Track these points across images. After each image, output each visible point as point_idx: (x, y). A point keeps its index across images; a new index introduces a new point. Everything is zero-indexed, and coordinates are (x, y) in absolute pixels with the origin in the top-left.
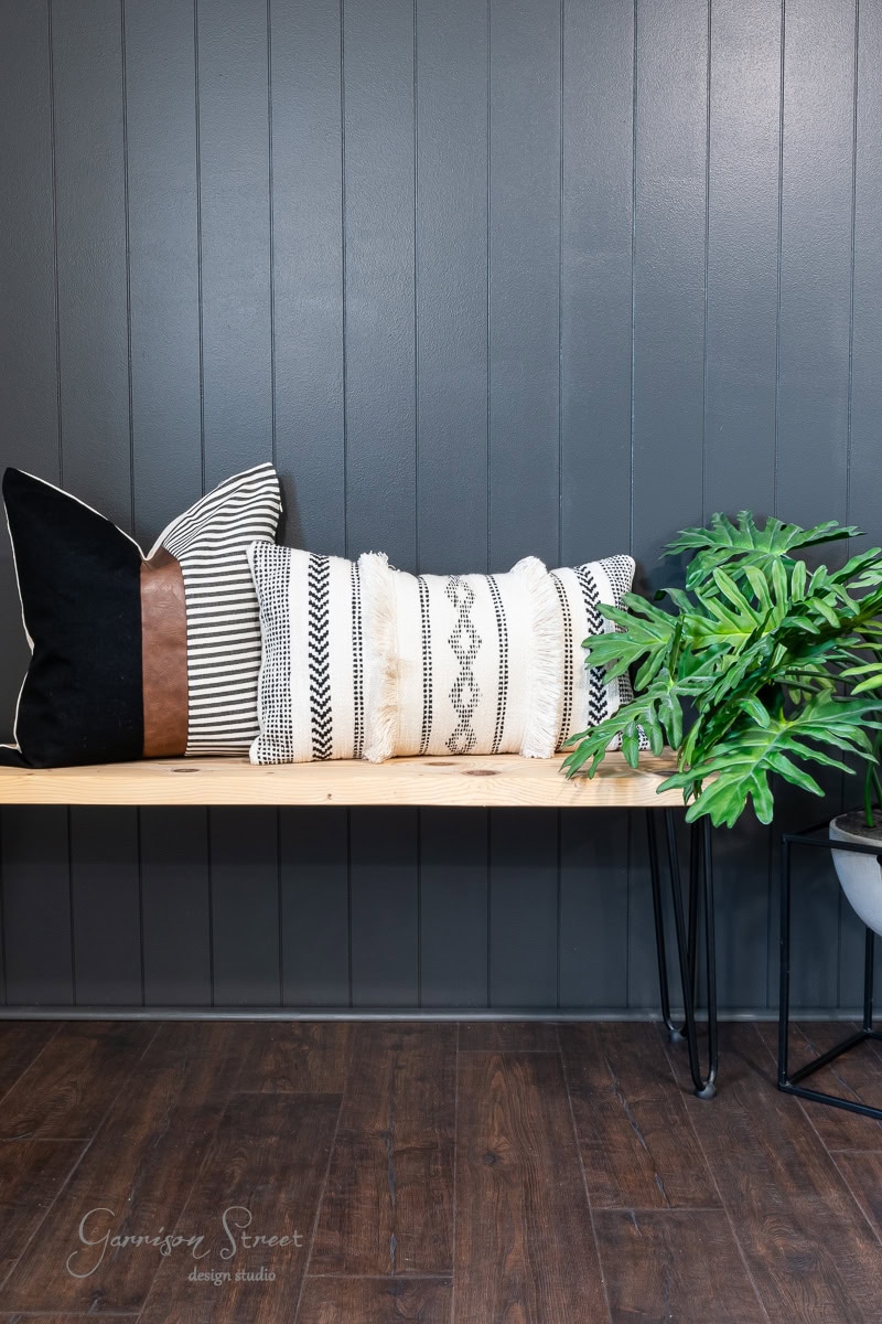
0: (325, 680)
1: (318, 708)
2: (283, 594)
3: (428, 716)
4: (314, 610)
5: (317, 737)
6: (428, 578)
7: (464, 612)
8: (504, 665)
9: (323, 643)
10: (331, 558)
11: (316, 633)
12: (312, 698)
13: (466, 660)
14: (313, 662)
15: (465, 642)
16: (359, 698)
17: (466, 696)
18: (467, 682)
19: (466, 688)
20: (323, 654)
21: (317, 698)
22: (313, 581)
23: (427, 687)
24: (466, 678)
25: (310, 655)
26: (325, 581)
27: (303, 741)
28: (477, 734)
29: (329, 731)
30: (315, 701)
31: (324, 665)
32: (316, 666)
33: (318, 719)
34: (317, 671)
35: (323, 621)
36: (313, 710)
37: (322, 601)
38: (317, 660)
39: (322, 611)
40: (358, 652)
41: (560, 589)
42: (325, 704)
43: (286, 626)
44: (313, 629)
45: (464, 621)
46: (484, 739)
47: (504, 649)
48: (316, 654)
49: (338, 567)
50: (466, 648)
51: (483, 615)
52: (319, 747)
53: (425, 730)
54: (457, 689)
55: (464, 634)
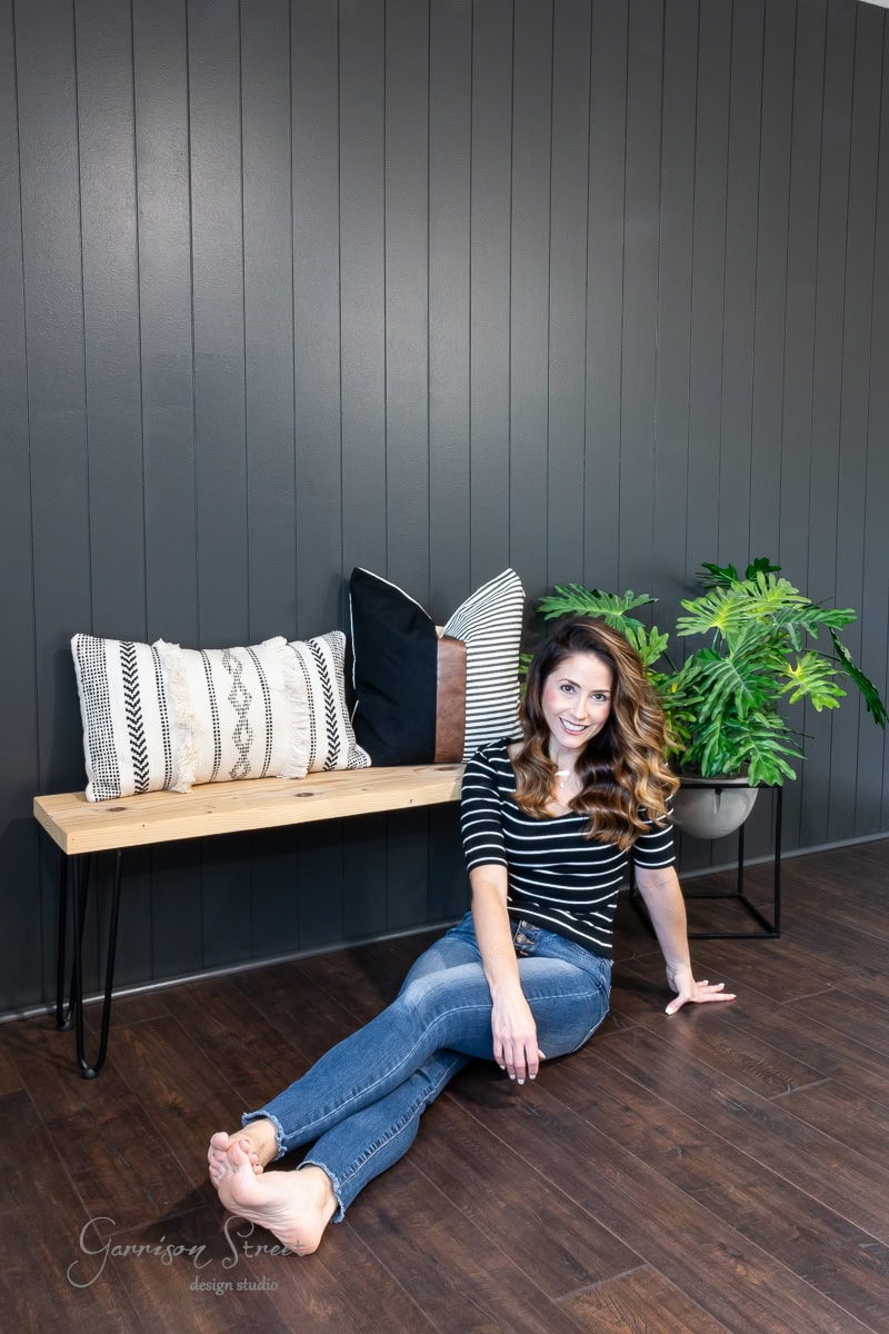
0: (141, 735)
1: (137, 756)
2: (103, 674)
3: (218, 754)
4: (127, 685)
5: (139, 779)
6: (208, 652)
7: (237, 677)
8: (269, 713)
9: (136, 708)
10: (134, 644)
11: (130, 701)
12: (132, 749)
13: (242, 711)
14: (130, 723)
15: (240, 698)
16: (167, 746)
17: (244, 737)
18: (244, 727)
19: (244, 732)
20: (137, 716)
21: (137, 749)
22: (125, 663)
23: (217, 733)
24: (243, 725)
25: (128, 718)
26: (133, 662)
27: (127, 779)
28: (252, 765)
29: (146, 773)
30: (135, 751)
31: (139, 724)
32: (133, 725)
33: (138, 764)
34: (134, 729)
35: (135, 692)
36: (133, 758)
37: (133, 677)
38: (133, 721)
39: (134, 685)
40: (163, 712)
41: (300, 657)
42: (142, 752)
43: (106, 697)
44: (128, 699)
45: (238, 684)
47: (267, 701)
48: (132, 717)
49: (141, 650)
50: (242, 703)
51: (249, 678)
52: (139, 785)
53: (216, 764)
54: (238, 732)
55: (238, 692)
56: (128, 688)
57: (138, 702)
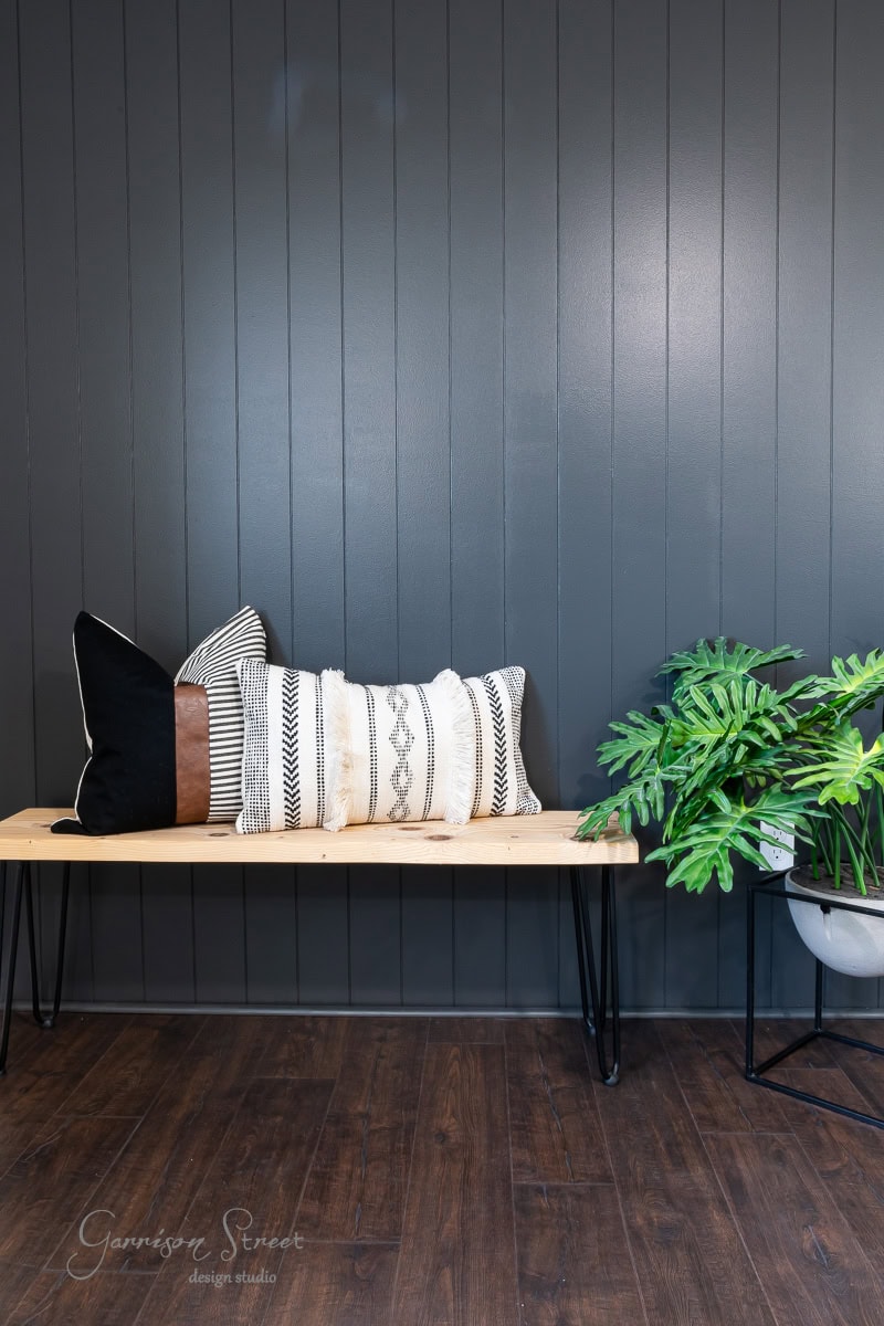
0: (295, 769)
1: (289, 790)
2: (263, 701)
3: (373, 795)
4: (286, 714)
5: (289, 811)
6: (373, 688)
7: (400, 716)
8: (431, 755)
9: (293, 740)
10: (301, 673)
11: (288, 732)
12: (285, 782)
13: (402, 753)
14: (286, 754)
15: (402, 738)
16: (321, 782)
17: (403, 779)
18: (403, 770)
19: (403, 774)
20: (294, 748)
21: (289, 782)
22: (286, 691)
23: (374, 774)
24: (402, 767)
25: (284, 749)
26: (295, 692)
27: (278, 815)
28: (411, 807)
29: (298, 807)
30: (287, 785)
31: (294, 757)
32: (288, 757)
33: (290, 798)
34: (289, 761)
35: (293, 723)
36: (285, 791)
37: (293, 708)
38: (289, 753)
39: (293, 715)
40: (320, 747)
41: (471, 696)
42: (294, 786)
43: (264, 725)
44: (286, 730)
45: (401, 723)
46: (416, 810)
47: (431, 744)
48: (288, 749)
49: (305, 679)
50: (403, 744)
51: (414, 718)
52: (289, 818)
53: (372, 805)
54: (396, 775)
55: (401, 732)
56: (286, 718)
57: (295, 734)
